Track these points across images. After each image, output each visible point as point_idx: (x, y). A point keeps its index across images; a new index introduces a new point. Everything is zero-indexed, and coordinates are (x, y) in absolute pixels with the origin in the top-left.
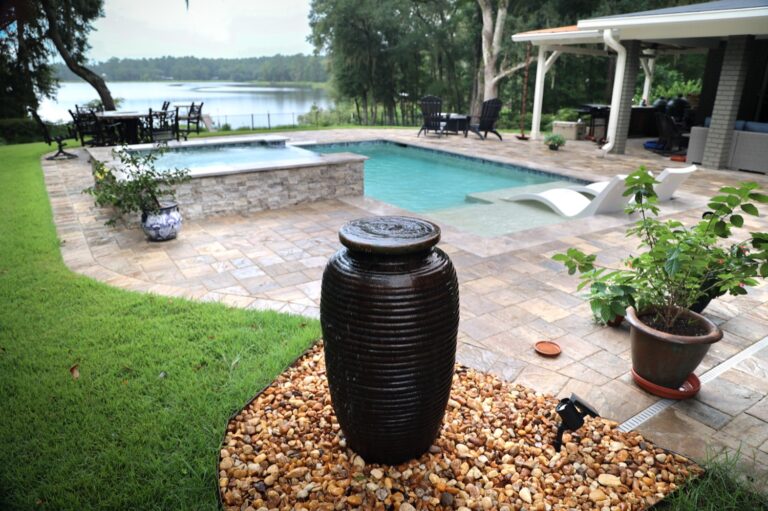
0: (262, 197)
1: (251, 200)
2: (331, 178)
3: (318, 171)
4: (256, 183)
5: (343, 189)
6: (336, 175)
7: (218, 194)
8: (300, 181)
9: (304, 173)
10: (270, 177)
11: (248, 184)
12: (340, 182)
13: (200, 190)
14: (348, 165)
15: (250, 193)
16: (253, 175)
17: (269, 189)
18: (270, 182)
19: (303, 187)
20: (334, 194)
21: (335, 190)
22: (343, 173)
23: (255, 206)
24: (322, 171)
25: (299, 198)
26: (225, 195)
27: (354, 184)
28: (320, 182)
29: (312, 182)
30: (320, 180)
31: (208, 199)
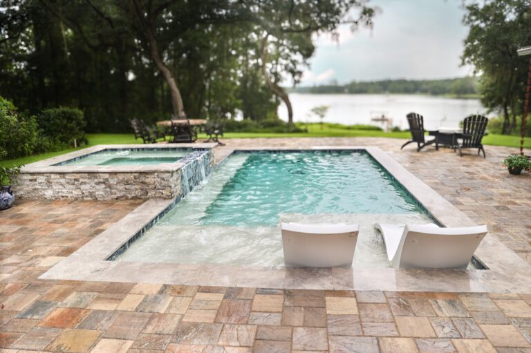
0: (91, 191)
1: (84, 191)
2: (143, 183)
3: (132, 176)
4: (86, 180)
5: (154, 193)
6: (147, 180)
7: (62, 185)
8: (118, 183)
9: (121, 177)
10: (96, 177)
11: (81, 180)
12: (150, 187)
13: (51, 181)
14: (156, 174)
15: (83, 187)
16: (84, 175)
17: (96, 186)
18: (96, 180)
19: (121, 187)
20: (147, 195)
21: (147, 193)
22: (153, 180)
23: (87, 196)
24: (135, 176)
25: (119, 195)
26: (67, 186)
27: (162, 189)
28: (134, 185)
29: (128, 184)
30: (134, 183)
31: (56, 187)
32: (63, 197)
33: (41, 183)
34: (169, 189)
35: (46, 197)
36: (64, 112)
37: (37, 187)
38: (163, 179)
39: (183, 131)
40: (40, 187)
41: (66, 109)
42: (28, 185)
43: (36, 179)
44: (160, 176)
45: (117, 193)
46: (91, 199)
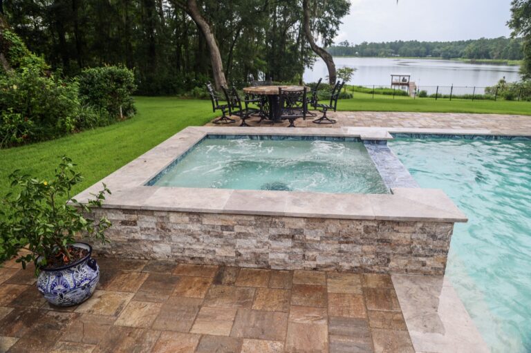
0: (258, 251)
1: (241, 251)
2: (384, 241)
3: (360, 227)
4: (250, 230)
5: (404, 262)
6: (394, 237)
7: (192, 235)
8: (325, 238)
10: (273, 225)
11: (237, 229)
12: (399, 249)
13: (169, 226)
14: (420, 225)
15: (240, 242)
16: (245, 218)
17: (271, 242)
18: (273, 231)
19: (331, 247)
20: (386, 265)
21: (389, 260)
22: (408, 236)
23: (247, 261)
24: (366, 228)
25: (321, 261)
26: (204, 238)
27: (426, 256)
28: (362, 244)
29: (347, 243)
30: (361, 241)
31: (179, 240)
32: (193, 258)
33: (147, 229)
35: (157, 256)
36: (111, 73)
37: (137, 236)
40: (143, 237)
41: (113, 68)
42: (118, 233)
43: (135, 222)
44: (428, 229)
45: (319, 257)
46: (256, 266)
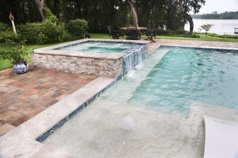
0: (68, 67)
1: (64, 67)
2: (97, 65)
3: (90, 60)
4: (65, 60)
5: (103, 72)
6: (99, 64)
7: (53, 61)
8: (83, 64)
9: (84, 60)
11: (63, 60)
12: (101, 68)
13: (48, 59)
14: (105, 60)
15: (64, 64)
16: (64, 57)
17: (70, 64)
18: (70, 61)
19: (84, 66)
21: (99, 72)
22: (102, 64)
23: (66, 70)
24: (92, 61)
25: (83, 71)
26: (56, 62)
27: (108, 71)
28: (91, 66)
29: (88, 65)
30: (91, 65)
31: (51, 63)
32: (54, 69)
33: (44, 59)
34: (112, 71)
35: (47, 68)
37: (42, 61)
38: (109, 64)
39: (133, 33)
40: (44, 62)
42: (38, 60)
43: (41, 57)
44: (107, 62)
45: (82, 70)
46: (68, 72)
